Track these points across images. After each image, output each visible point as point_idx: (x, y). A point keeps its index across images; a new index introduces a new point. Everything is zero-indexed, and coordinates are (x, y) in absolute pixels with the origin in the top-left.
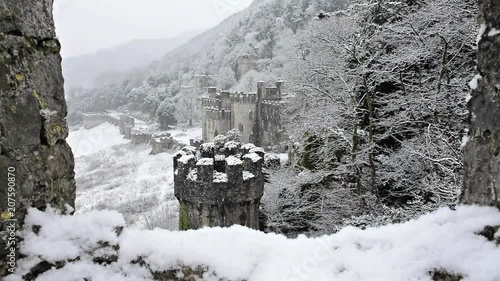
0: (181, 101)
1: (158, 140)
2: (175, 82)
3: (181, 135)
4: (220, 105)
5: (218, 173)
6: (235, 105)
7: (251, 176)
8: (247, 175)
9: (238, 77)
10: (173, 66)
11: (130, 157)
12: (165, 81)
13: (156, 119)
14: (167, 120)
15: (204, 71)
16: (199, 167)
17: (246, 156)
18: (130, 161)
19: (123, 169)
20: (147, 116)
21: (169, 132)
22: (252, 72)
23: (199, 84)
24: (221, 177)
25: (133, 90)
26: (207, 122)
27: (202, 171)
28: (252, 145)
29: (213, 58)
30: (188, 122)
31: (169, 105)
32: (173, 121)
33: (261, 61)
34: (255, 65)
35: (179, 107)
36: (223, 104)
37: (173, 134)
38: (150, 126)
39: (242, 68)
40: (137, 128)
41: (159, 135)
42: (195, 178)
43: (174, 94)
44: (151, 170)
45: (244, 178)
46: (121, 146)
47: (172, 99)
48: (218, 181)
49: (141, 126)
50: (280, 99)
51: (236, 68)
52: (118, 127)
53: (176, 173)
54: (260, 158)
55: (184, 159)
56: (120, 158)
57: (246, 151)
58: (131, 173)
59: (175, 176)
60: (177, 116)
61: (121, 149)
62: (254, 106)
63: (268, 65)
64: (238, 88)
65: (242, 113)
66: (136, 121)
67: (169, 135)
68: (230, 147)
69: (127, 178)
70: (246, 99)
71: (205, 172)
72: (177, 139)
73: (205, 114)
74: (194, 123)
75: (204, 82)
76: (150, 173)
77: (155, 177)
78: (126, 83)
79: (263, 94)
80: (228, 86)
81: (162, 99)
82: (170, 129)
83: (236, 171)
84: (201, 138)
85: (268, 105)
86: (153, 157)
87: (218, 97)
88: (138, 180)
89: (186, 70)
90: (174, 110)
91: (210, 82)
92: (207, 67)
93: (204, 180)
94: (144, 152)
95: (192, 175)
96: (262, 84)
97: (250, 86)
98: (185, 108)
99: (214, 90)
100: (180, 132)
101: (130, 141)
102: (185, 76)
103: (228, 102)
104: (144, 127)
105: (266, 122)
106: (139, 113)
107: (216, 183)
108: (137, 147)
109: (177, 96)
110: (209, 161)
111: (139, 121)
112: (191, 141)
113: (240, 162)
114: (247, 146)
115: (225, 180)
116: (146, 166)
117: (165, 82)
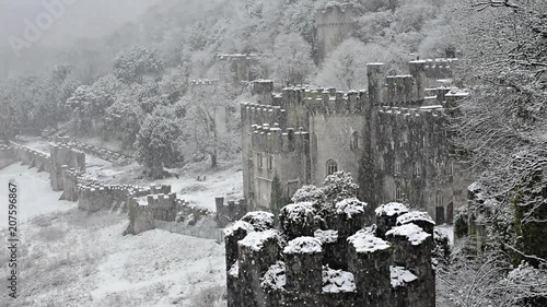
0: (191, 111)
1: (143, 202)
2: (174, 72)
3: (195, 189)
4: (282, 119)
5: (331, 272)
6: (319, 118)
7: (409, 277)
8: (400, 276)
9: (317, 55)
10: (168, 36)
11: (78, 241)
12: (153, 68)
13: (136, 154)
14: (161, 157)
15: (239, 44)
16: (290, 256)
17: (395, 231)
18: (77, 251)
19: (63, 270)
20: (112, 147)
21: (166, 182)
22: (351, 45)
23: (230, 75)
24: (342, 281)
25: (80, 89)
26: (255, 160)
27: (298, 267)
28: (401, 207)
29: (259, 13)
30: (209, 161)
31: (166, 122)
32: (176, 160)
33: (369, 17)
34: (355, 26)
35: (188, 125)
36: (291, 118)
37: (176, 186)
38: (123, 171)
39: (328, 35)
40: (91, 174)
41: (144, 191)
42: (281, 282)
43: (174, 97)
44: (129, 271)
45: (394, 283)
46: (57, 216)
47: (171, 109)
48: (334, 289)
49: (101, 171)
50: (421, 103)
51: (310, 36)
52: (46, 175)
53: (235, 271)
54: (425, 235)
55: (253, 240)
56: (54, 245)
57: (391, 221)
58: (82, 279)
59: (230, 279)
60: (183, 147)
61: (55, 225)
62: (360, 121)
63: (387, 25)
64: (320, 81)
65: (335, 136)
66: (88, 159)
67: (167, 189)
68: (349, 212)
69: (73, 289)
70: (342, 105)
71: (306, 270)
72: (186, 198)
73: (248, 140)
74: (220, 162)
75: (242, 70)
76: (127, 277)
77: (139, 285)
78: (62, 74)
79: (382, 93)
80: (297, 78)
81: (147, 109)
82: (168, 175)
83: (374, 267)
84: (240, 195)
85: (393, 117)
86: (132, 240)
87: (275, 101)
88: (98, 295)
89: (199, 45)
90: (177, 132)
91: (255, 68)
92: (247, 36)
93: (303, 288)
94: (110, 230)
95: (276, 277)
96: (377, 69)
97: (347, 74)
98: (201, 128)
99: (269, 87)
100: (192, 182)
101: (75, 205)
102: (198, 56)
103: (301, 111)
104: (110, 172)
105: (389, 157)
106: (93, 142)
107: (330, 295)
108: (94, 218)
109: (181, 102)
110: (312, 244)
111: (97, 160)
112: (219, 201)
113: (382, 245)
114: (390, 209)
115: (349, 288)
116: (116, 261)
117: (152, 71)
